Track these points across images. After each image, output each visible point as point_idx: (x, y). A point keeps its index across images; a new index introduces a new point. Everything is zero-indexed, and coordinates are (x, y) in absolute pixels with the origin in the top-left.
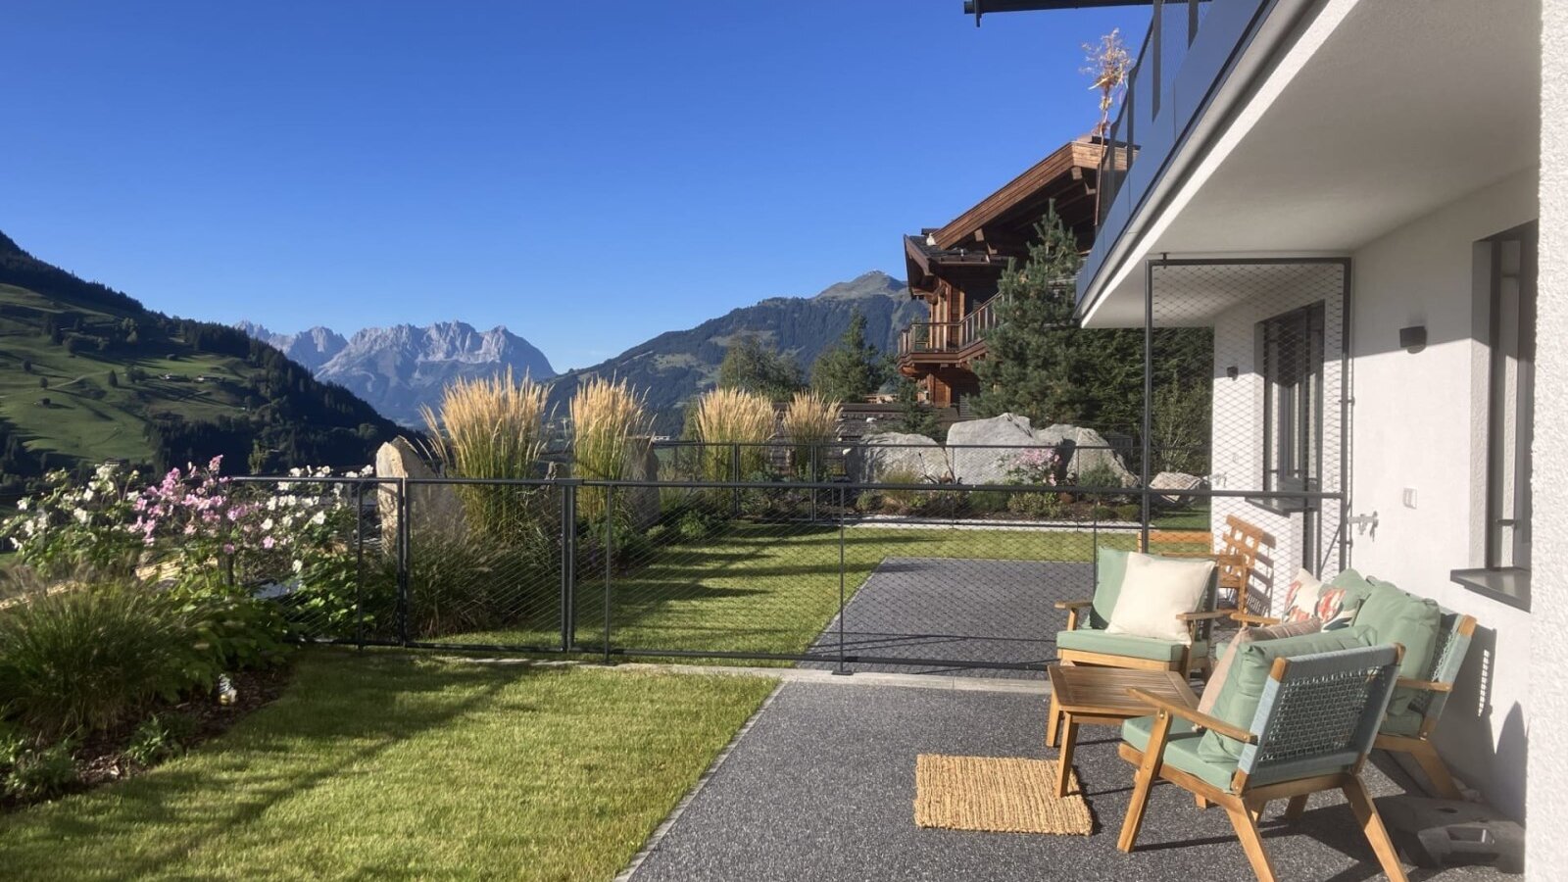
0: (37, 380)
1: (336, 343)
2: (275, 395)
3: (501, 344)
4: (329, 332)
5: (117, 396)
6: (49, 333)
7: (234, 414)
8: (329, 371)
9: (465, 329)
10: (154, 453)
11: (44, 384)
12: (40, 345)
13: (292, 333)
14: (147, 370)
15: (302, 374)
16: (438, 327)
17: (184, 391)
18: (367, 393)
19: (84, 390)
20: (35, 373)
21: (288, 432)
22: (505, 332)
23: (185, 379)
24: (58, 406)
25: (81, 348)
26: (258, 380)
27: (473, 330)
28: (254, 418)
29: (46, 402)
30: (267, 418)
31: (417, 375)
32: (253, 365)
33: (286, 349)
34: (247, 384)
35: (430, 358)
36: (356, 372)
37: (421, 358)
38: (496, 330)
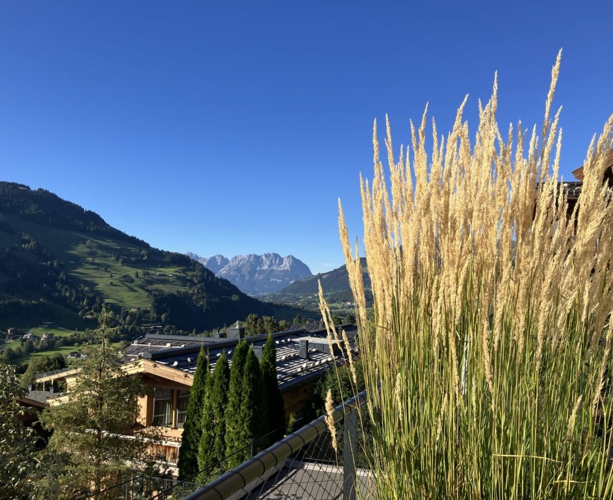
0: (109, 275)
1: (225, 261)
2: (199, 282)
3: (291, 262)
4: (222, 257)
5: (138, 282)
6: (115, 256)
7: (183, 290)
8: (221, 273)
9: (276, 256)
10: (150, 305)
11: (111, 276)
12: (111, 260)
13: (208, 257)
14: (150, 272)
15: (210, 274)
16: (266, 255)
17: (164, 281)
18: (237, 282)
19: (127, 279)
20: (109, 272)
21: (204, 298)
22: (293, 257)
23: (164, 275)
24: (116, 285)
25: (127, 262)
26: (193, 276)
27: (279, 256)
28: (191, 292)
29: (112, 283)
30: (196, 292)
31: (256, 275)
32: (191, 270)
33: (205, 264)
34: (189, 278)
35: (262, 268)
36: (232, 273)
37: (258, 268)
38: (289, 256)
